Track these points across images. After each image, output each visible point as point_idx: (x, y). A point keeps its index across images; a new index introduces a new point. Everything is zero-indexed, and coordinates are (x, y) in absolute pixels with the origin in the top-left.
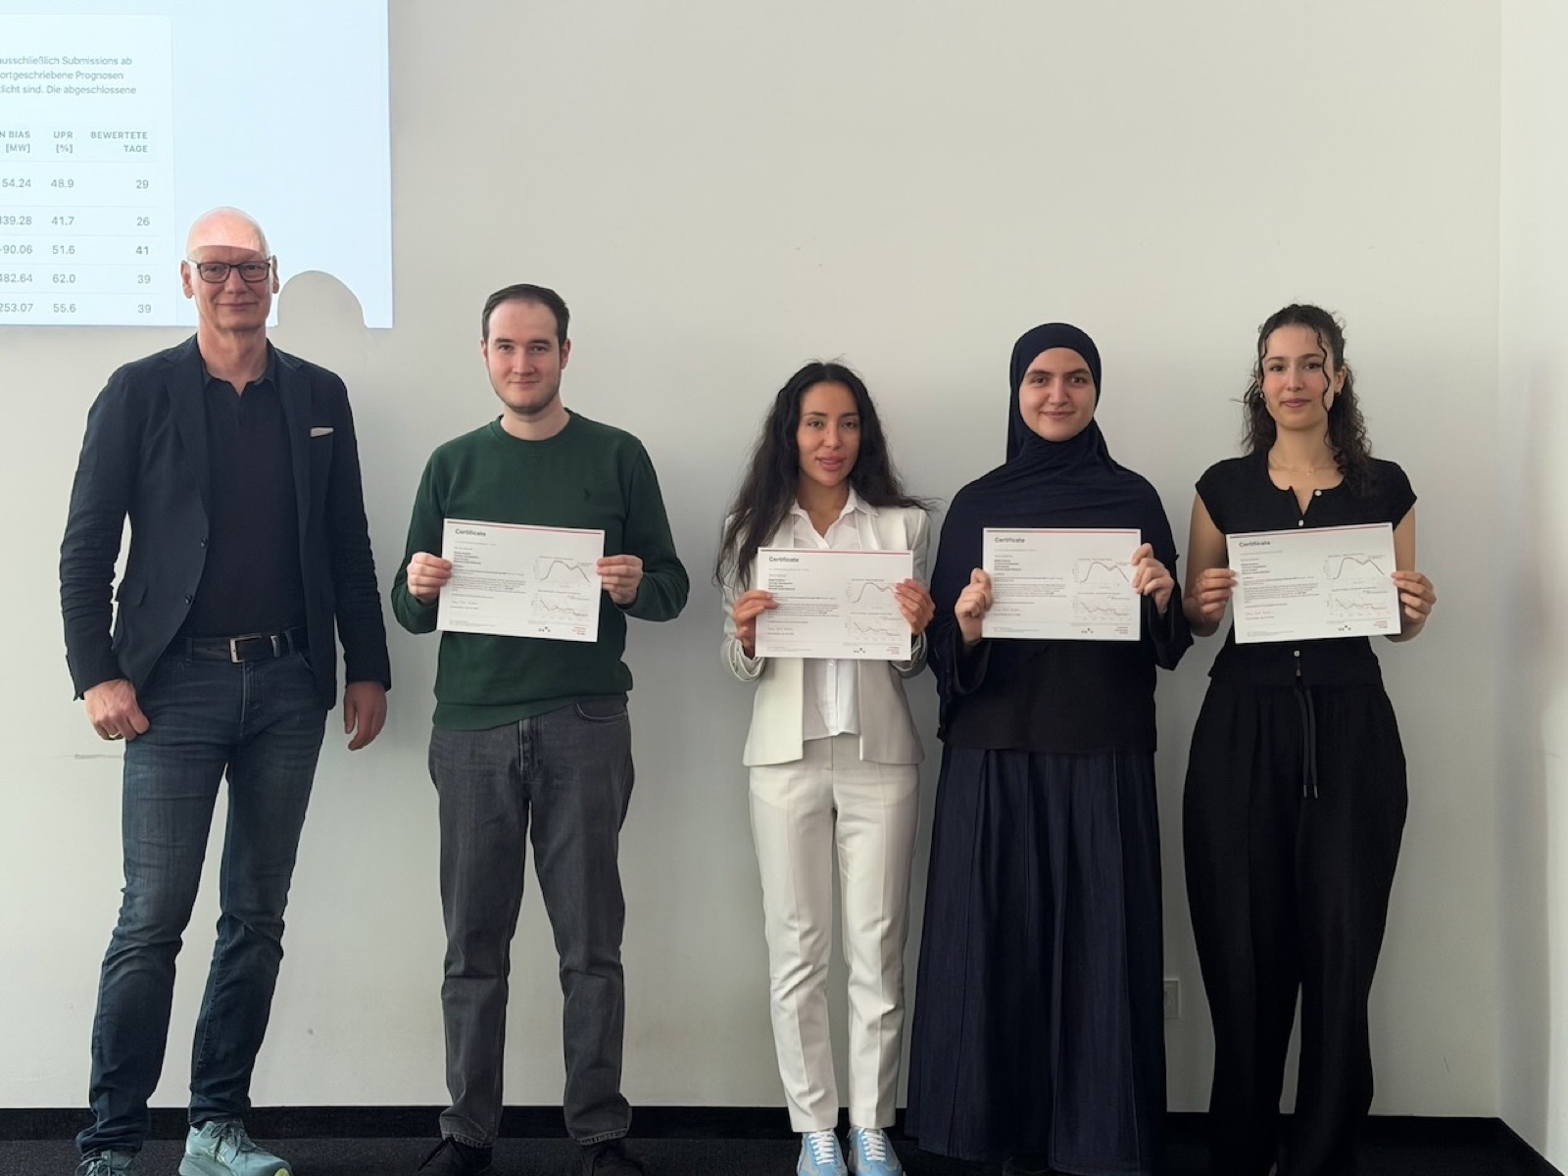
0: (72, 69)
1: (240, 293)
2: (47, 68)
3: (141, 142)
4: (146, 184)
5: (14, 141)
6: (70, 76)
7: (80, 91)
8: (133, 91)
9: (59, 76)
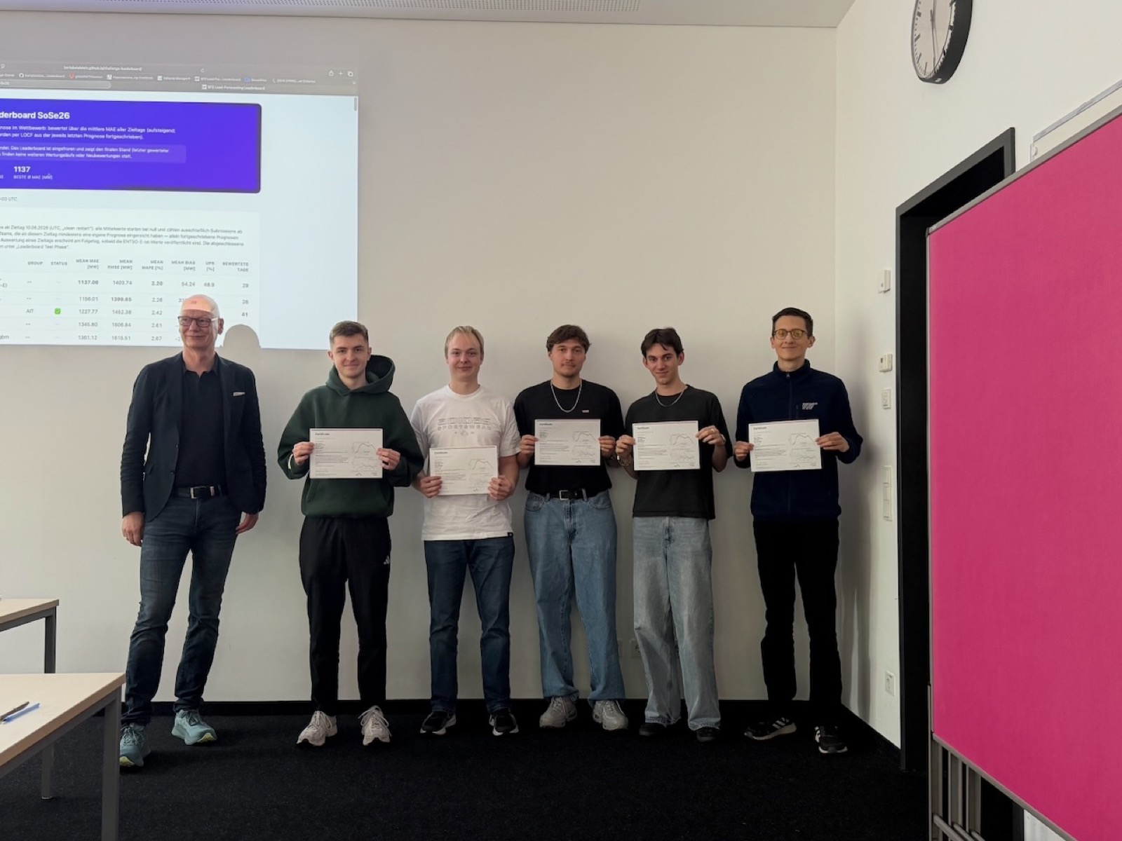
0: (215, 234)
1: (195, 331)
2: (204, 234)
3: (246, 267)
4: (247, 286)
5: (188, 266)
6: (214, 237)
7: (219, 244)
8: (242, 245)
9: (209, 237)
